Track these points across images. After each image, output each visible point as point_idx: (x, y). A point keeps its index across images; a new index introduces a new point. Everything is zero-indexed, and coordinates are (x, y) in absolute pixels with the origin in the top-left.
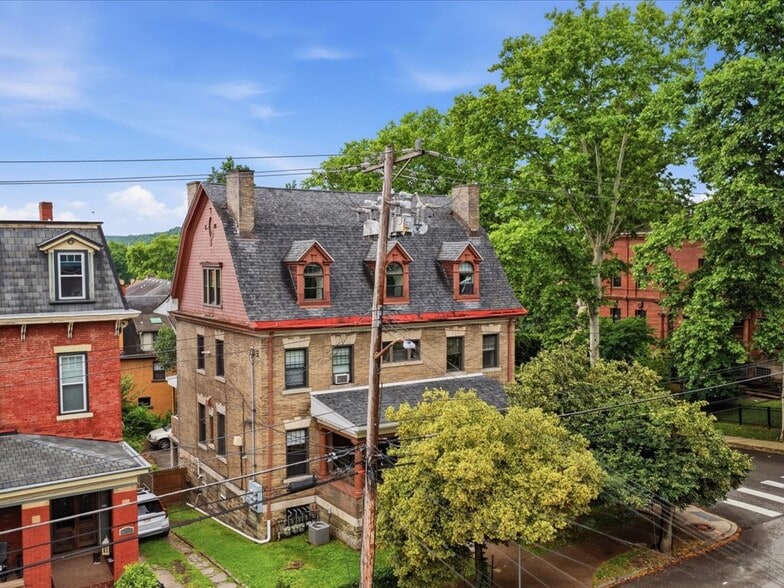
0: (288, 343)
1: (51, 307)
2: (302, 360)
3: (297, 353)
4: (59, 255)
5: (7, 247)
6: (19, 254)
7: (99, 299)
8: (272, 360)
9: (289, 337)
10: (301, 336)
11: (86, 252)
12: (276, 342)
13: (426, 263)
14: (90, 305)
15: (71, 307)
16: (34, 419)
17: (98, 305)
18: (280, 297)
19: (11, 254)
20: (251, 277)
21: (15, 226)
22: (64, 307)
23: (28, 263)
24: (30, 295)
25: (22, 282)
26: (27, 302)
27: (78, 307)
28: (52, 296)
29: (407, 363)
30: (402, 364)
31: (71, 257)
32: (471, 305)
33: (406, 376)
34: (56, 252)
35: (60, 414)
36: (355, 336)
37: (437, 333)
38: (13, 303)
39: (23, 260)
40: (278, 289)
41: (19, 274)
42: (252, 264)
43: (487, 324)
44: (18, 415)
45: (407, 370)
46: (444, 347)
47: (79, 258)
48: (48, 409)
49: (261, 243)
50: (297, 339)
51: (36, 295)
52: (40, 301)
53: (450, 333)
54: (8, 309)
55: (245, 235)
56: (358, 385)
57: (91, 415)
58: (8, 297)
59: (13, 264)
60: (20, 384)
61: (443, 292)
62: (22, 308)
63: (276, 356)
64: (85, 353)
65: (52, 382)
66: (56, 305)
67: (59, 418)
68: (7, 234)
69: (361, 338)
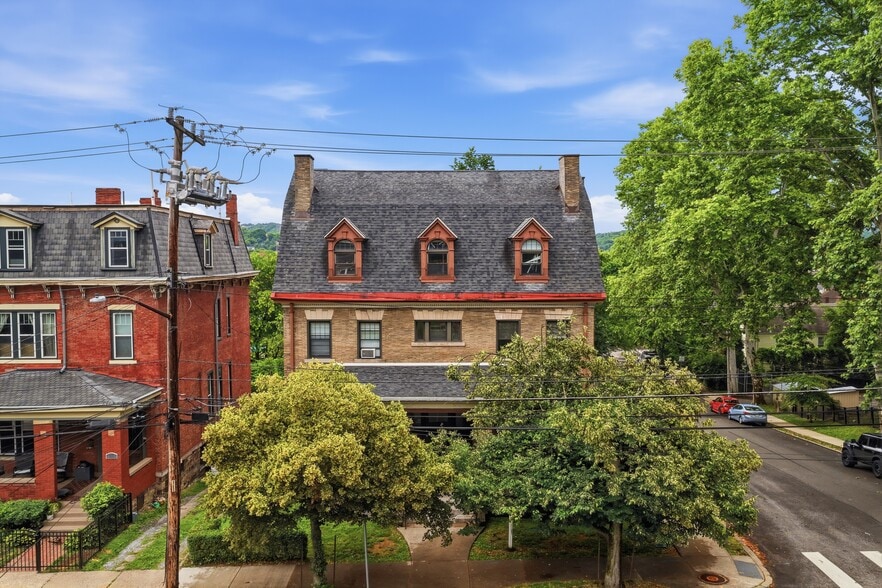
0: (310, 315)
1: (102, 273)
2: (328, 332)
3: (323, 326)
4: (109, 231)
5: (78, 226)
6: (86, 231)
7: (139, 268)
8: (294, 330)
9: (312, 309)
10: (324, 309)
11: (128, 229)
12: (298, 312)
13: (493, 242)
14: (132, 273)
15: (117, 274)
16: (93, 360)
17: (138, 273)
18: (312, 272)
19: (80, 231)
20: (292, 253)
21: (85, 209)
22: (112, 273)
23: (91, 238)
24: (89, 263)
25: (84, 253)
26: (86, 268)
27: (122, 274)
28: (103, 264)
29: (445, 344)
30: (439, 344)
31: (118, 233)
32: (532, 286)
33: (443, 357)
34: (106, 229)
35: (112, 359)
36: (382, 312)
37: (484, 315)
38: (76, 268)
39: (88, 236)
40: (314, 264)
41: (83, 246)
42: (298, 241)
43: (553, 309)
44: (82, 357)
45: (445, 351)
46: (493, 331)
47: (124, 234)
48: (103, 354)
49: (316, 222)
50: (319, 312)
51: (93, 263)
52: (95, 268)
53: (500, 316)
54: (72, 274)
55: (301, 215)
56: (386, 361)
57: (135, 362)
58: (73, 263)
59: (80, 239)
60: (83, 332)
61: (504, 272)
62: (82, 273)
63: (298, 326)
64: (131, 311)
65: (106, 333)
66: (106, 271)
67: (111, 362)
68: (79, 216)
69: (390, 314)
